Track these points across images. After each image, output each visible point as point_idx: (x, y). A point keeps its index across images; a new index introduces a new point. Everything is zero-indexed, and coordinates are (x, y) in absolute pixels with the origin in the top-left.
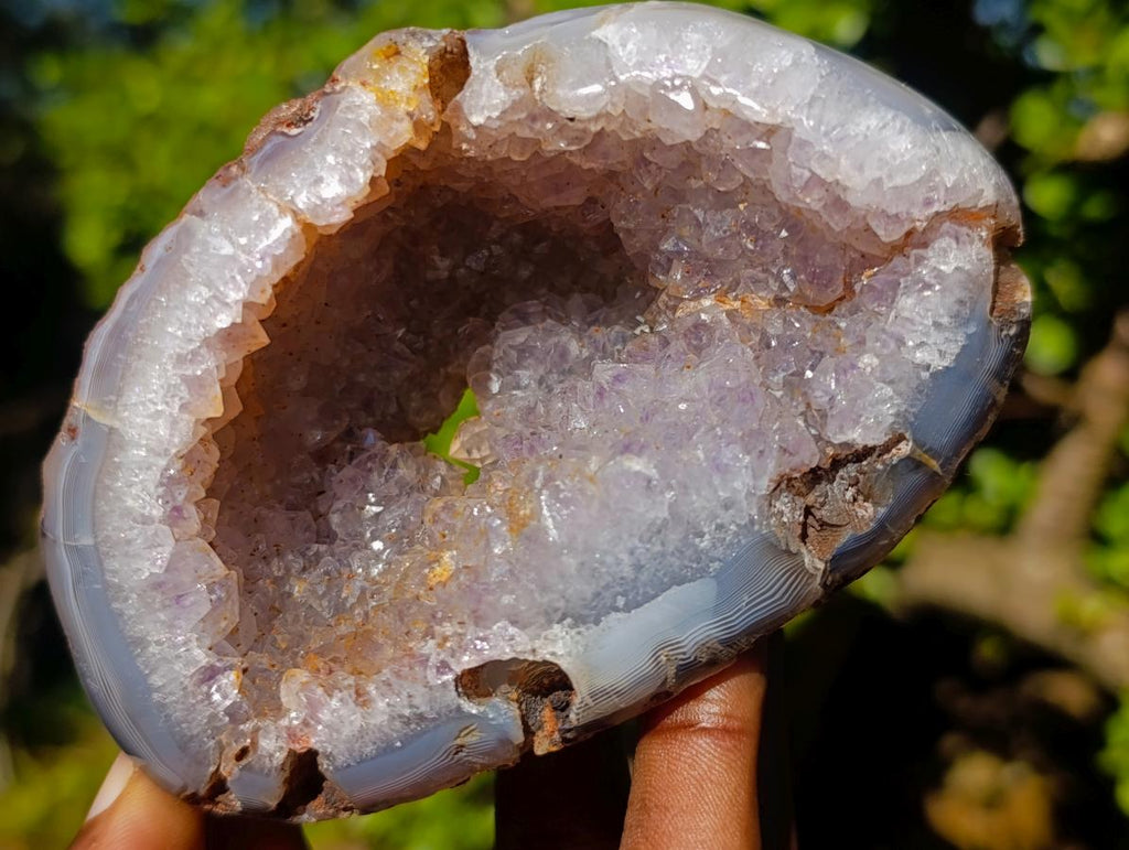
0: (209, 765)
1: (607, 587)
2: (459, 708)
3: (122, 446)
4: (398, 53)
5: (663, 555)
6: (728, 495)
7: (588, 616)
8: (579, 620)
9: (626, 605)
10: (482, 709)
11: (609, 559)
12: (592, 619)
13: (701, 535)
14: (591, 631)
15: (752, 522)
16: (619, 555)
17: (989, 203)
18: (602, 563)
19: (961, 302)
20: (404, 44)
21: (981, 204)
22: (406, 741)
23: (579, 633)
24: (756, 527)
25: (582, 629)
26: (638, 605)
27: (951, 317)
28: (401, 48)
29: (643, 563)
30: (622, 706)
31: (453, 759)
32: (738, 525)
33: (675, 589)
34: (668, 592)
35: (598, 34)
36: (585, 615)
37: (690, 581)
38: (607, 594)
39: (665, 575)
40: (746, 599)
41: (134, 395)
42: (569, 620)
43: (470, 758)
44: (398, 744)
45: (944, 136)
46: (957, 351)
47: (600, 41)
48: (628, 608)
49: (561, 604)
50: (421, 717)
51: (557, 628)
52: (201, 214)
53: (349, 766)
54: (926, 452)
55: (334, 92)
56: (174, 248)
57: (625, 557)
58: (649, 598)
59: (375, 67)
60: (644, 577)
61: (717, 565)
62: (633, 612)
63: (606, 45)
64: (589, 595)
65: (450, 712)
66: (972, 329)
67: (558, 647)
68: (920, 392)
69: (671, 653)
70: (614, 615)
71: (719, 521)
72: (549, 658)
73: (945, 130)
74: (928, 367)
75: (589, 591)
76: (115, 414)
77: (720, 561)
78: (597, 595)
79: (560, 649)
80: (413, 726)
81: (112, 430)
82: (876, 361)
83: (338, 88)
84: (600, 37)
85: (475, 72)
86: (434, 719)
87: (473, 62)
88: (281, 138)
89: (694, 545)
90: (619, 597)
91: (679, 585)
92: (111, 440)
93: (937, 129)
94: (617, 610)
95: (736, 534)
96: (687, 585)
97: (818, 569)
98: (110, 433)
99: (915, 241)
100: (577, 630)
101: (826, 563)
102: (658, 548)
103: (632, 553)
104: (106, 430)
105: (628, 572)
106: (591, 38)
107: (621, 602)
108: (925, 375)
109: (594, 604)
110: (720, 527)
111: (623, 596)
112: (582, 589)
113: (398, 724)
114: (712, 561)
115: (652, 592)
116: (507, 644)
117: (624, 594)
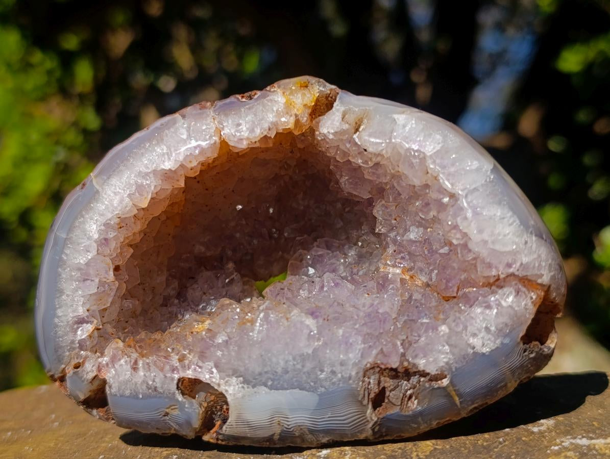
0: (62, 364)
1: (266, 372)
2: (174, 394)
3: (97, 200)
4: (307, 87)
5: (300, 371)
6: (345, 358)
7: (252, 382)
8: (246, 381)
9: (271, 385)
10: (184, 400)
11: (274, 360)
12: (253, 384)
13: (322, 371)
14: (249, 390)
15: (350, 378)
16: (280, 361)
17: (544, 283)
18: (270, 359)
20: (312, 84)
21: (539, 281)
22: (146, 397)
23: (243, 387)
24: (351, 382)
25: (245, 386)
26: (277, 389)
27: (497, 329)
28: (309, 85)
29: (289, 370)
30: (249, 435)
31: (161, 418)
32: (342, 376)
33: (297, 391)
34: (294, 390)
35: (396, 116)
36: (249, 381)
37: (307, 391)
38: (265, 376)
39: (296, 381)
40: (330, 414)
41: (114, 181)
42: (241, 379)
43: (170, 422)
44: (141, 396)
45: (534, 238)
46: (493, 348)
47: (395, 120)
48: (271, 388)
49: (242, 369)
50: (155, 389)
51: (234, 380)
52: (184, 117)
53: (116, 395)
54: (455, 390)
55: (270, 91)
56: (164, 125)
57: (282, 362)
58: (283, 388)
59: (293, 88)
60: (287, 377)
61: (323, 389)
62: (273, 391)
64: (257, 372)
65: (170, 393)
66: (507, 341)
68: (464, 358)
69: (282, 421)
70: (263, 388)
71: (334, 369)
72: (224, 392)
73: (536, 236)
74: (474, 348)
75: (258, 370)
76: (102, 185)
77: (326, 388)
78: (260, 374)
79: (231, 390)
80: (150, 391)
81: (98, 192)
82: (447, 331)
83: (272, 90)
84: (396, 118)
85: (334, 109)
86: (161, 393)
87: (335, 105)
88: (236, 100)
89: (316, 374)
90: (270, 380)
91: (300, 389)
92: (95, 195)
93: (531, 233)
94: (266, 386)
95: (339, 380)
96: (304, 392)
97: (373, 420)
98: (96, 193)
99: (496, 284)
100: (243, 385)
101: (378, 418)
102: (299, 366)
103: (287, 362)
104: (95, 190)
105: (279, 370)
106: (391, 117)
107: (270, 383)
108: (470, 351)
109: (257, 377)
110: (333, 372)
111: (271, 381)
112: (255, 367)
113: (144, 387)
114: (322, 387)
115: (286, 386)
116: (208, 375)
117: (273, 380)
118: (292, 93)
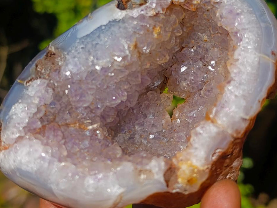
3: (256, 49)
4: (189, 181)
5: (92, 41)
6: (75, 60)
7: (112, 23)
8: (115, 21)
14: (111, 19)
15: (68, 54)
16: (105, 40)
17: (1, 152)
19: (10, 123)
20: (187, 185)
21: (3, 151)
26: (98, 28)
27: (13, 118)
29: (98, 38)
32: (72, 52)
33: (88, 33)
34: (90, 32)
38: (107, 29)
39: (92, 36)
42: (117, 20)
46: (11, 110)
48: (101, 26)
49: (120, 24)
51: (121, 18)
54: (21, 83)
55: (207, 164)
57: (103, 39)
58: (96, 30)
59: (195, 175)
60: (97, 35)
64: (112, 28)
66: (7, 117)
68: (21, 97)
71: (77, 52)
74: (19, 103)
76: (260, 58)
78: (110, 28)
79: (120, 14)
82: (34, 101)
89: (84, 45)
92: (258, 49)
94: (105, 25)
95: (72, 50)
96: (85, 35)
97: (50, 47)
98: (260, 52)
100: (115, 19)
101: (48, 49)
103: (101, 40)
105: (102, 35)
107: (103, 28)
108: (20, 101)
109: (111, 26)
112: (115, 29)
114: (79, 42)
117: (102, 29)
118: (193, 171)
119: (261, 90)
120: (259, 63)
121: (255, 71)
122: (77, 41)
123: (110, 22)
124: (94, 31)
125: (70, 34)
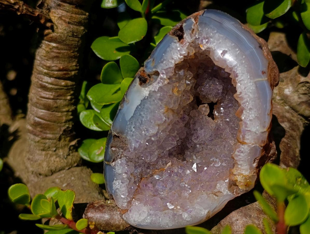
0: (198, 24)
1: (144, 108)
5: (138, 120)
8: (144, 99)
11: (146, 113)
14: (142, 98)
15: (127, 135)
18: (147, 112)
19: (117, 195)
26: (136, 108)
27: (117, 192)
28: (246, 187)
29: (140, 116)
32: (129, 133)
34: (133, 114)
36: (144, 101)
37: (131, 118)
38: (143, 107)
39: (135, 116)
40: (120, 120)
42: (146, 98)
44: (163, 54)
46: (113, 186)
48: (138, 107)
49: (149, 100)
50: (162, 62)
51: (147, 95)
52: (263, 133)
54: (109, 164)
55: (253, 171)
57: (144, 115)
58: (135, 111)
59: (248, 181)
60: (139, 114)
61: (128, 124)
63: (205, 209)
65: (157, 67)
66: (113, 191)
67: (145, 91)
68: (114, 175)
69: (127, 103)
70: (139, 104)
72: (146, 88)
75: (146, 105)
76: (255, 83)
78: (144, 105)
80: (163, 60)
82: (124, 177)
84: (207, 210)
85: (227, 190)
86: (160, 63)
94: (140, 105)
95: (128, 131)
96: (131, 117)
98: (254, 78)
99: (130, 203)
100: (144, 97)
103: (143, 117)
105: (142, 113)
107: (140, 107)
108: (115, 179)
110: (131, 131)
112: (148, 105)
113: (165, 58)
114: (129, 124)
115: (136, 112)
116: (155, 86)
117: (140, 109)
119: (266, 107)
120: (256, 87)
121: (256, 95)
122: (128, 123)
123: (141, 101)
124: (135, 112)
125: (120, 119)
